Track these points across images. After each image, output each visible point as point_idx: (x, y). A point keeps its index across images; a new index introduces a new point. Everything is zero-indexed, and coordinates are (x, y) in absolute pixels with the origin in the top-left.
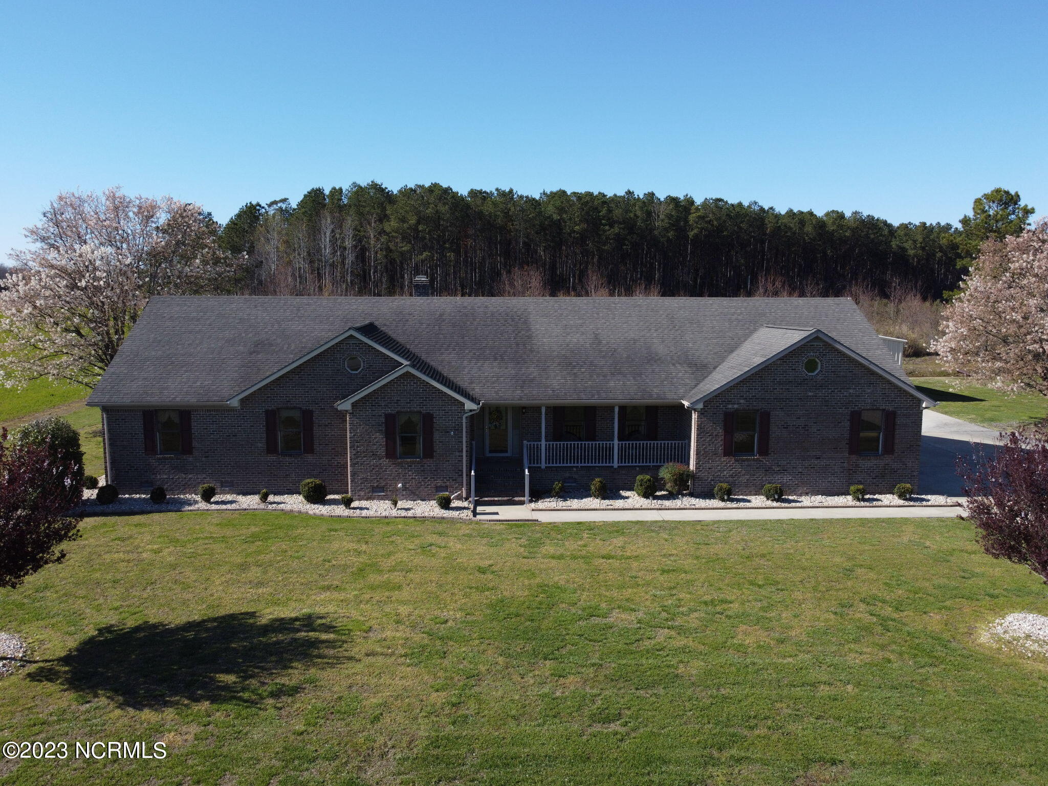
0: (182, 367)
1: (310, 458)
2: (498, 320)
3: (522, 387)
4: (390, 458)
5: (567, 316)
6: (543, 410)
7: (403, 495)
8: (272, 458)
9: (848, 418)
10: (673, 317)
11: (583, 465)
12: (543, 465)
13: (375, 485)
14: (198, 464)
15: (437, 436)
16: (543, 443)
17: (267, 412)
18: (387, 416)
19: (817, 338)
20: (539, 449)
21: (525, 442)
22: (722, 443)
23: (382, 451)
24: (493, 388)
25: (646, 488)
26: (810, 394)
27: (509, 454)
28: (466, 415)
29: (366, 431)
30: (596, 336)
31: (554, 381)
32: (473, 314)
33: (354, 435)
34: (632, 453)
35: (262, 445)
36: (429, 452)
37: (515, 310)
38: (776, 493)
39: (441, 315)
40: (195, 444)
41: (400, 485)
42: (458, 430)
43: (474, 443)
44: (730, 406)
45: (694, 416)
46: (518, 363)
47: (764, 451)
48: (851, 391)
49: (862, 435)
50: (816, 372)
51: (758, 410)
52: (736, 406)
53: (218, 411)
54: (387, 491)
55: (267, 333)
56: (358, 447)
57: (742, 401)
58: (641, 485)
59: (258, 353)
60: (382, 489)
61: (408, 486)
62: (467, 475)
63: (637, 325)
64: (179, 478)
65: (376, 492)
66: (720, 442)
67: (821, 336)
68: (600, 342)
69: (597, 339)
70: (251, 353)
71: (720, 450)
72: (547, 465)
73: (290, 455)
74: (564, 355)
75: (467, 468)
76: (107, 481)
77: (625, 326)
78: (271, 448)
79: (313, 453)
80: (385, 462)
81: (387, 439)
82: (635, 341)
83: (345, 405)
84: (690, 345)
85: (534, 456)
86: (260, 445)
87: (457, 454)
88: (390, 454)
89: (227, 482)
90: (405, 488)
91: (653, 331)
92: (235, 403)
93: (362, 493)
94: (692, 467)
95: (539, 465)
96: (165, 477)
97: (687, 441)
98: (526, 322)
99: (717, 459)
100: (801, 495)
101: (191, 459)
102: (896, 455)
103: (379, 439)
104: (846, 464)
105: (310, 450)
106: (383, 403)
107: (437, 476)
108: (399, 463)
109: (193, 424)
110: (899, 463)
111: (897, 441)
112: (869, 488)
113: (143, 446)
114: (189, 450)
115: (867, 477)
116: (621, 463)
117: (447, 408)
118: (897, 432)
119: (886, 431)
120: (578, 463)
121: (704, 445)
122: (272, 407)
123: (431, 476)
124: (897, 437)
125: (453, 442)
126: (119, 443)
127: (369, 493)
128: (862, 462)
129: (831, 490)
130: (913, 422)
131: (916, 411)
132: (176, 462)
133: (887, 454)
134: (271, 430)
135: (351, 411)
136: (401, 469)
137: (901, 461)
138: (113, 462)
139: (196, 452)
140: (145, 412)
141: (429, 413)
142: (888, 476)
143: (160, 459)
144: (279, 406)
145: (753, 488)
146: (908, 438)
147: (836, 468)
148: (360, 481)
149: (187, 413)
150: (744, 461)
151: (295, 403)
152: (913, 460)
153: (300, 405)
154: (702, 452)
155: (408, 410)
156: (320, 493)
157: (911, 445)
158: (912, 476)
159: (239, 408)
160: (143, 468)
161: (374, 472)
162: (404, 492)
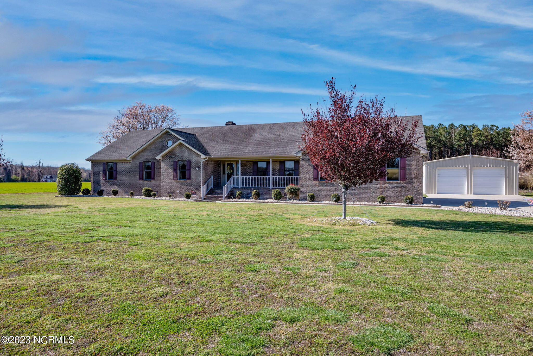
0: (122, 149)
1: (153, 181)
2: (244, 131)
3: (233, 152)
4: (175, 180)
5: (273, 128)
6: (240, 161)
8: (141, 181)
11: (257, 187)
12: (240, 187)
13: (170, 191)
14: (118, 184)
15: (192, 170)
16: (240, 176)
17: (140, 163)
18: (174, 162)
20: (238, 179)
21: (232, 176)
22: (313, 174)
23: (172, 177)
28: (203, 161)
29: (167, 168)
31: (247, 150)
32: (235, 130)
33: (163, 170)
34: (278, 182)
35: (138, 176)
36: (189, 178)
37: (254, 128)
38: (335, 197)
39: (223, 131)
40: (118, 176)
41: (178, 191)
42: (199, 168)
45: (300, 161)
46: (238, 144)
49: (388, 171)
53: (124, 162)
54: (173, 194)
56: (164, 175)
63: (302, 130)
64: (112, 189)
66: (311, 173)
71: (312, 178)
72: (242, 187)
73: (147, 181)
74: (259, 141)
77: (296, 131)
78: (141, 178)
80: (173, 181)
81: (174, 172)
83: (159, 157)
85: (236, 183)
86: (137, 176)
87: (200, 178)
88: (175, 178)
89: (126, 191)
90: (180, 193)
92: (128, 159)
93: (165, 194)
95: (237, 187)
96: (108, 188)
98: (254, 131)
99: (311, 182)
100: (354, 201)
101: (116, 182)
102: (408, 181)
103: (171, 171)
104: (379, 186)
105: (154, 179)
106: (173, 157)
107: (192, 188)
108: (178, 182)
109: (117, 168)
110: (410, 186)
111: (408, 173)
112: (393, 199)
113: (102, 176)
114: (116, 178)
115: (391, 193)
116: (273, 186)
117: (196, 158)
118: (407, 168)
119: (401, 168)
120: (254, 186)
121: (304, 175)
122: (142, 161)
123: (189, 188)
124: (408, 171)
125: (198, 173)
126: (95, 175)
127: (167, 194)
128: (388, 185)
129: (371, 199)
130: (416, 163)
131: (418, 156)
132: (112, 183)
133: (402, 181)
134: (141, 170)
135: (162, 160)
136: (179, 185)
137: (411, 184)
138: (93, 182)
139: (118, 179)
140: (103, 163)
141: (189, 160)
142: (404, 193)
143: (107, 182)
144: (144, 161)
145: (329, 197)
146: (414, 172)
147: (373, 188)
148: (164, 189)
149: (115, 164)
150: (324, 183)
151: (149, 160)
152: (418, 184)
153: (151, 160)
154: (303, 178)
155: (182, 159)
156: (148, 193)
157: (416, 176)
158: (418, 193)
159: (131, 161)
160: (102, 185)
161: (169, 185)
162: (180, 195)
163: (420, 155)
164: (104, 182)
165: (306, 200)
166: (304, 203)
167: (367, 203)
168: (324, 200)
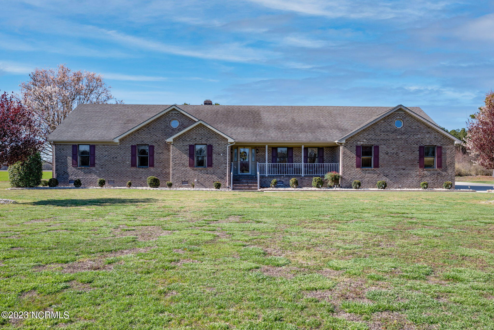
0: (92, 128)
1: (152, 169)
2: (245, 113)
3: (256, 136)
4: (191, 167)
5: (279, 112)
6: (267, 147)
7: (197, 186)
8: (134, 169)
9: (418, 149)
10: (331, 113)
11: (286, 175)
12: (267, 175)
13: (184, 180)
14: (97, 172)
15: (214, 156)
16: (267, 163)
17: (132, 146)
18: (190, 146)
19: (400, 109)
20: (264, 167)
21: (258, 163)
22: (355, 161)
23: (187, 163)
24: (242, 136)
25: (318, 182)
26: (399, 137)
27: (250, 173)
28: (229, 146)
29: (180, 153)
30: (293, 119)
31: (272, 134)
32: (232, 111)
33: (174, 155)
34: (311, 169)
35: (129, 162)
36: (210, 165)
37: (253, 110)
38: (383, 184)
39: (217, 111)
40: (96, 161)
41: (196, 180)
42: (224, 153)
43: (232, 163)
44: (359, 143)
45: (341, 148)
46: (255, 128)
47: (377, 166)
48: (419, 136)
49: (425, 159)
50: (401, 127)
51: (373, 145)
52: (362, 143)
53: (109, 144)
54: (189, 183)
55: (133, 117)
56: (175, 161)
57: (365, 140)
58: (315, 181)
59: (128, 123)
60: (187, 182)
61: (199, 181)
62: (229, 176)
63: (313, 115)
64: (88, 178)
65: (184, 184)
66: (354, 161)
67: (402, 108)
68: (295, 121)
69: (293, 120)
70: (125, 124)
71: (355, 165)
72: (269, 175)
73: (142, 168)
74: (277, 125)
75: (229, 172)
76: (53, 177)
77: (307, 116)
78: (133, 164)
79: (153, 167)
80: (189, 169)
81: (190, 158)
82: (312, 121)
83: (170, 140)
84: (339, 122)
85: (262, 170)
86: (128, 162)
87: (224, 165)
88: (191, 165)
89: (111, 181)
90: (198, 182)
91: (321, 117)
92: (117, 141)
93: (177, 184)
94: (340, 174)
95: (265, 175)
96: (81, 177)
97: (338, 163)
98: (258, 114)
99: (353, 169)
100: (396, 188)
101: (94, 169)
102: (443, 168)
103: (186, 157)
104: (418, 173)
105: (152, 165)
106: (188, 140)
107: (214, 176)
108: (196, 170)
109: (96, 152)
110: (445, 173)
111: (443, 161)
112: (430, 185)
113: (71, 162)
114: (93, 165)
115: (429, 179)
116: (306, 174)
117: (219, 142)
118: (443, 157)
119: (437, 156)
120: (284, 174)
121: (346, 162)
122: (134, 144)
123: (211, 176)
124: (443, 159)
125: (222, 159)
126: (60, 161)
127: (180, 184)
128: (426, 172)
129: (411, 186)
130: (450, 152)
131: (452, 146)
132: (87, 170)
133: (439, 168)
134: (133, 156)
135: (173, 143)
136: (196, 173)
137: (446, 171)
138: (57, 170)
139: (97, 166)
140: (73, 146)
141: (211, 145)
142: (440, 179)
143: (79, 169)
144: (138, 143)
145: (371, 184)
146: (448, 160)
147: (413, 175)
148: (176, 178)
149: (93, 147)
150: (367, 170)
151: (146, 142)
152: (452, 171)
153: (148, 143)
154: (346, 166)
155: (201, 143)
156: (157, 182)
157: (450, 164)
158: (452, 179)
159: (119, 144)
160: (70, 173)
161: (183, 173)
162: (198, 184)
163: (453, 145)
164: (74, 169)
165: (351, 188)
166: (351, 191)
167: (408, 189)
168: (366, 187)
